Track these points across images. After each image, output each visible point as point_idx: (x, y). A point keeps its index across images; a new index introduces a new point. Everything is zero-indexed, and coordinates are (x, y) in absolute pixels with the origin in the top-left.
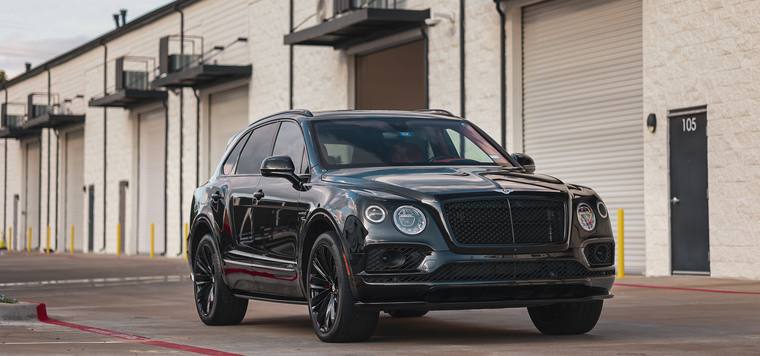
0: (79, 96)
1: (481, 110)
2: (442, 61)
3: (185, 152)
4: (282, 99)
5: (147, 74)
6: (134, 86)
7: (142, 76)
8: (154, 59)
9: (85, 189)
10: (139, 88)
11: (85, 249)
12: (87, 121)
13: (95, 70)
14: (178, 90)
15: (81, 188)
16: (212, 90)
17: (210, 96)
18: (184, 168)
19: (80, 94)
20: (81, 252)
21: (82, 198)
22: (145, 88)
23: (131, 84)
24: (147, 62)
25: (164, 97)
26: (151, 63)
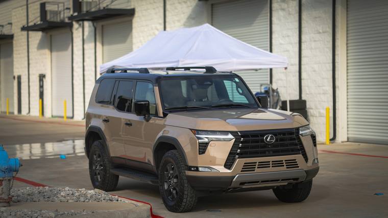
0: (9, 24)
1: (315, 41)
2: (283, 10)
3: (86, 59)
4: (158, 30)
5: (60, 12)
6: (52, 20)
7: (57, 13)
8: (63, 3)
9: (14, 77)
10: (55, 20)
11: (16, 112)
12: (15, 38)
13: (20, 8)
14: (81, 22)
15: (12, 77)
16: (104, 23)
17: (102, 26)
18: (86, 68)
19: (10, 22)
20: (13, 113)
21: (13, 83)
22: (59, 20)
23: (51, 18)
24: (58, 5)
25: (71, 26)
26: (61, 5)
